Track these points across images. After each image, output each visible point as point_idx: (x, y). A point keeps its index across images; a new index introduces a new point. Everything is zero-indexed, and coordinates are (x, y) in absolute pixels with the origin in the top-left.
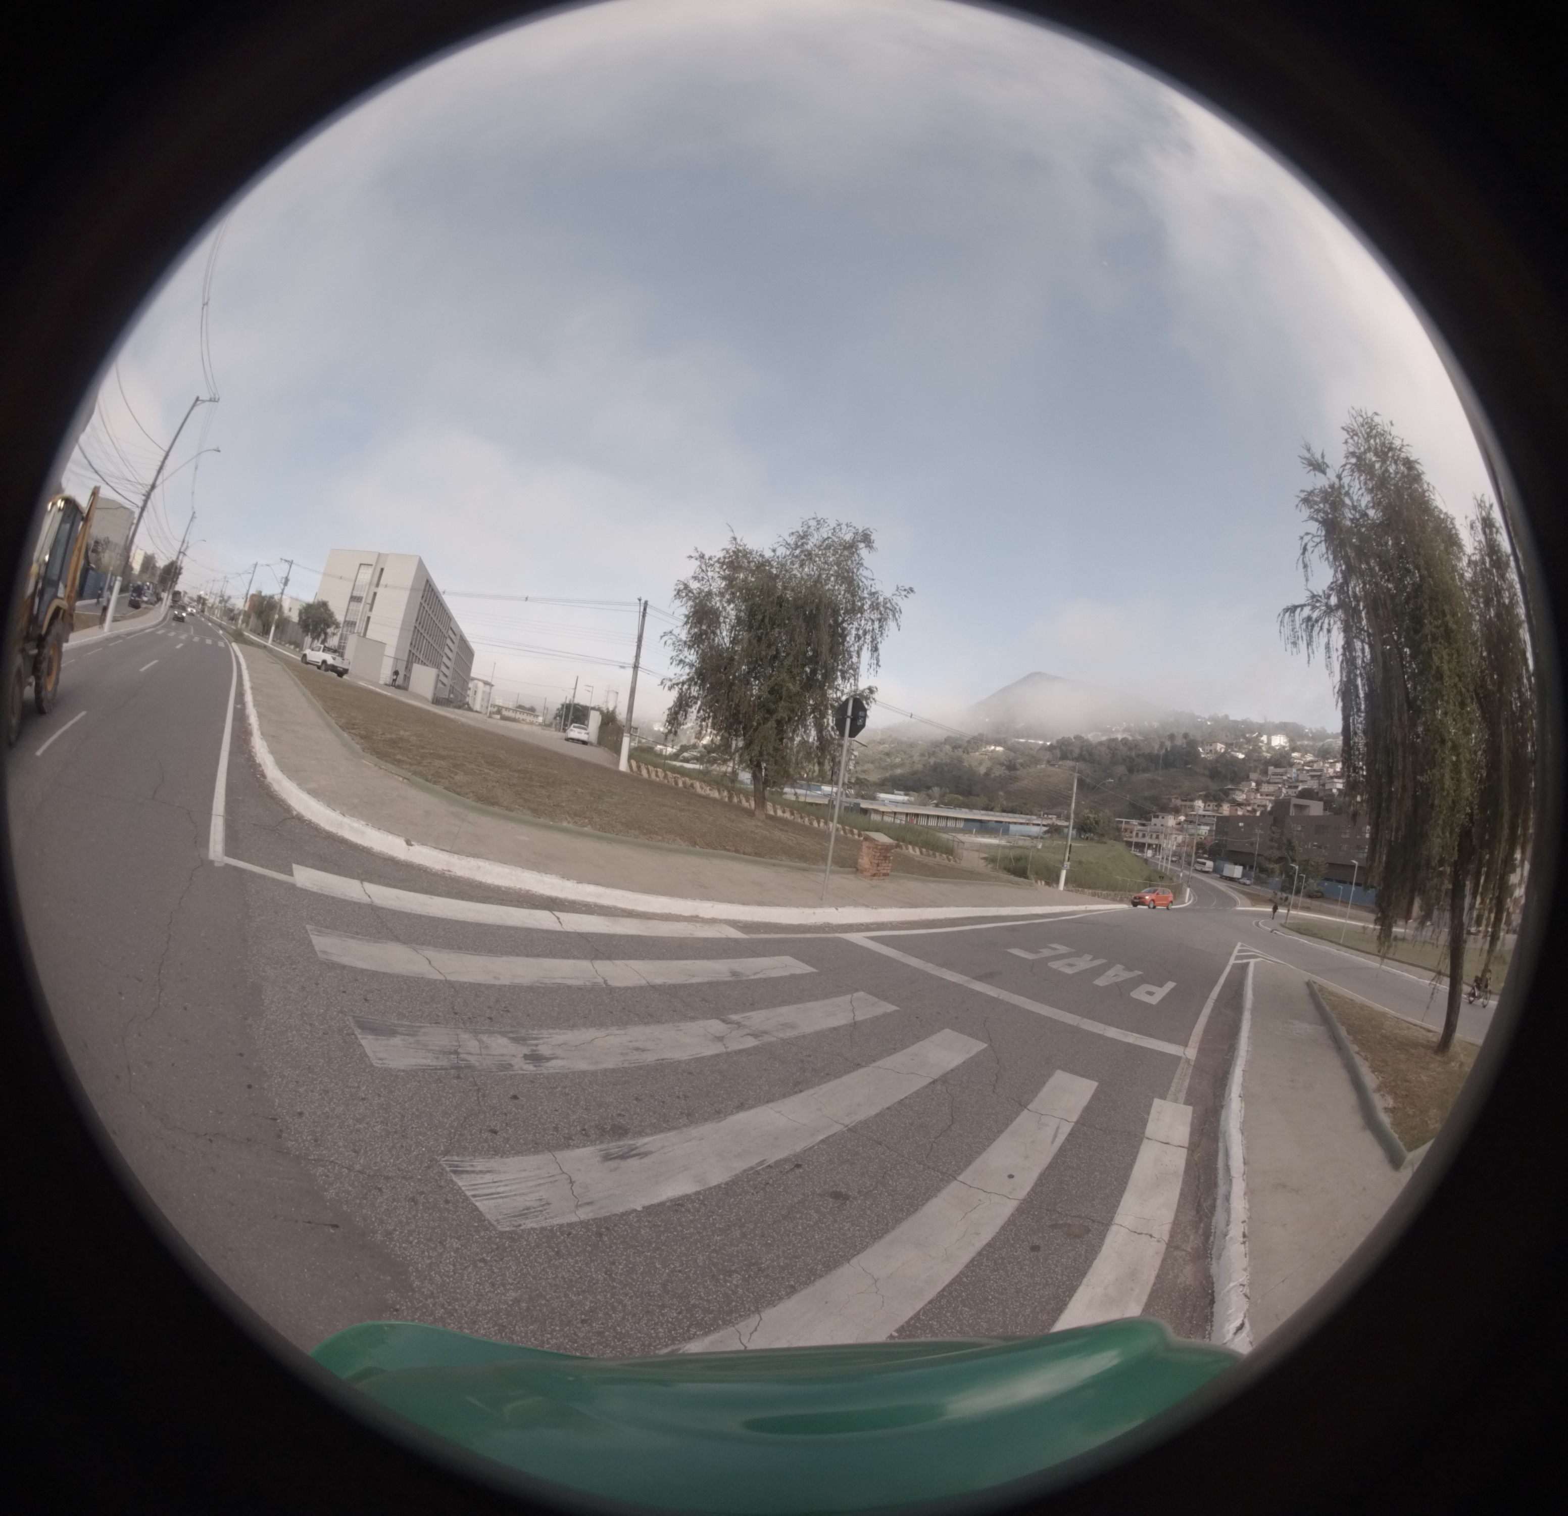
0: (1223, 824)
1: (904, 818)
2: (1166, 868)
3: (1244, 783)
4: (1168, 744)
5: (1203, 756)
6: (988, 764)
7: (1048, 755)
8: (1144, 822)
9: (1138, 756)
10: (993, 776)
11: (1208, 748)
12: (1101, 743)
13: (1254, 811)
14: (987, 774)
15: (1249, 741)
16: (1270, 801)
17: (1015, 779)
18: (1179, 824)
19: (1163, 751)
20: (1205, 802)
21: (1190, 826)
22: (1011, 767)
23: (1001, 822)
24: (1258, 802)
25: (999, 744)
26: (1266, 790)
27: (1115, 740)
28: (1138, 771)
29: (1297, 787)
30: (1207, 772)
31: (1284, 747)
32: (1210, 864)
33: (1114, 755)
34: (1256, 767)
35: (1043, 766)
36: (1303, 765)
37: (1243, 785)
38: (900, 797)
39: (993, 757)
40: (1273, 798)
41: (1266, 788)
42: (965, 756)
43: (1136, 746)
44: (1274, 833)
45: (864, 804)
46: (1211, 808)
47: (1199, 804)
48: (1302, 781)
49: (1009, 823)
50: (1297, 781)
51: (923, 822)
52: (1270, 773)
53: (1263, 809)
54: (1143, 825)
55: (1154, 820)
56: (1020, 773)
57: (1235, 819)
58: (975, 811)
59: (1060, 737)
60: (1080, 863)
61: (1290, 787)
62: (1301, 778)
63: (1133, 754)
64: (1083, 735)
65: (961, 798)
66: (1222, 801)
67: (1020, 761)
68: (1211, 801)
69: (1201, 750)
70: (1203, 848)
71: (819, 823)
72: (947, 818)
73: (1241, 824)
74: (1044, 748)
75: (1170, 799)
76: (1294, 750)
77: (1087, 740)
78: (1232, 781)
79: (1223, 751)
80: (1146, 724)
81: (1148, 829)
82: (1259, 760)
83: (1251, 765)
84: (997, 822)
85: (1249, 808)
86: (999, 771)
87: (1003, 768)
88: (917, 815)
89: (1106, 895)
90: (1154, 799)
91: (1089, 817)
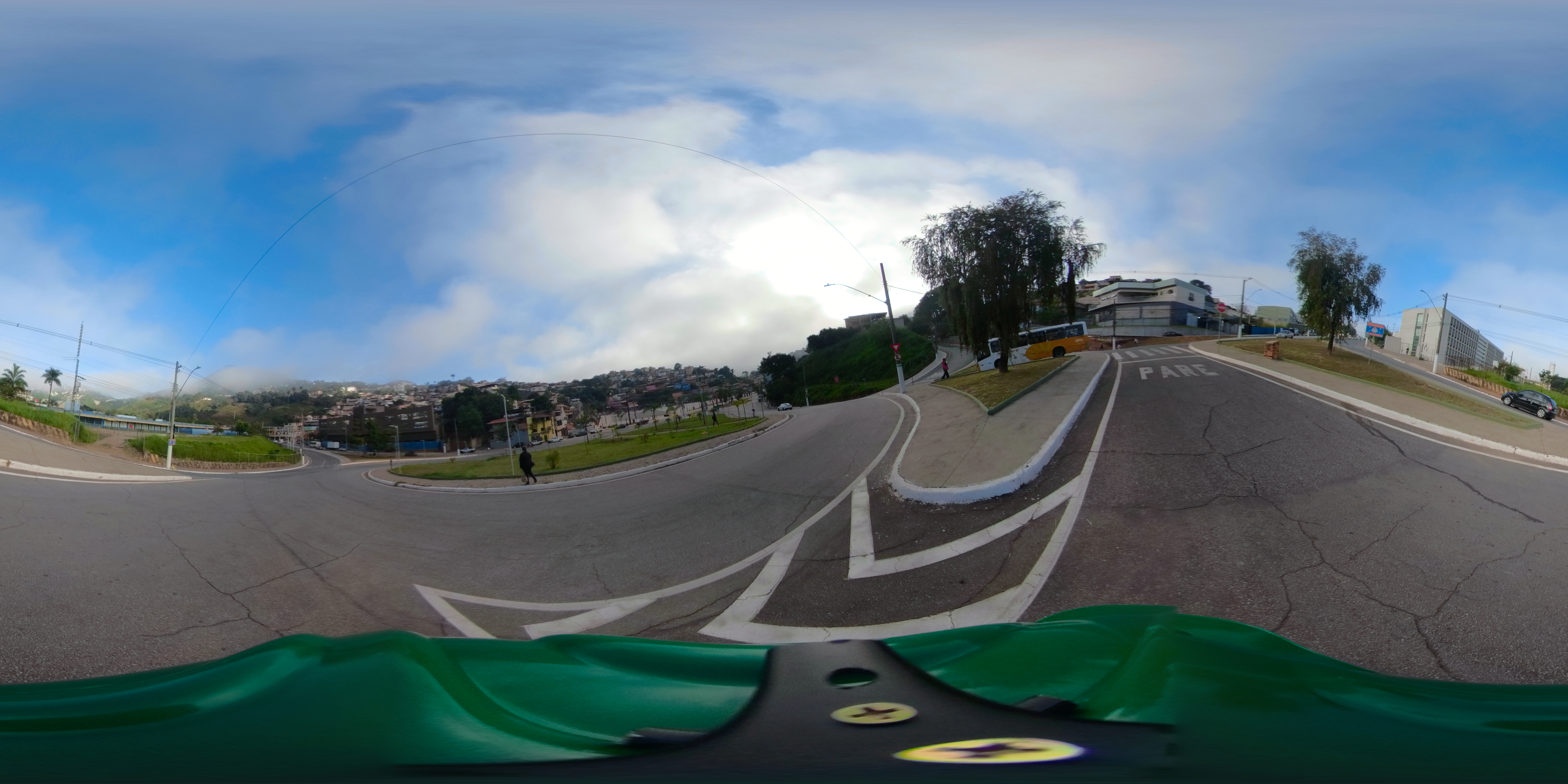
1: (126, 424)
2: (292, 447)
3: (333, 407)
4: (292, 392)
5: (311, 397)
6: (203, 406)
7: (232, 400)
8: (280, 427)
9: (277, 399)
10: (205, 410)
11: (314, 393)
12: (259, 394)
14: (202, 409)
15: (335, 390)
16: (350, 413)
18: (299, 426)
19: (290, 396)
20: (313, 416)
21: (305, 427)
22: (214, 407)
23: (191, 428)
24: (342, 414)
25: (209, 398)
27: (266, 392)
28: (277, 405)
30: (313, 403)
31: (355, 392)
32: (318, 444)
34: (340, 400)
35: (230, 406)
39: (205, 403)
41: (346, 408)
43: (276, 394)
47: (310, 418)
53: (345, 416)
55: (285, 426)
57: (330, 422)
59: (238, 392)
61: (358, 407)
62: (365, 404)
63: (274, 398)
64: (249, 391)
66: (323, 415)
67: (218, 404)
68: (316, 415)
69: (309, 394)
70: (314, 436)
73: (334, 424)
74: (229, 397)
75: (294, 416)
76: (361, 393)
77: (252, 393)
78: (327, 407)
79: (321, 394)
81: (280, 430)
82: (341, 397)
83: (336, 399)
85: (338, 416)
89: (227, 465)
90: (286, 417)
91: (241, 423)
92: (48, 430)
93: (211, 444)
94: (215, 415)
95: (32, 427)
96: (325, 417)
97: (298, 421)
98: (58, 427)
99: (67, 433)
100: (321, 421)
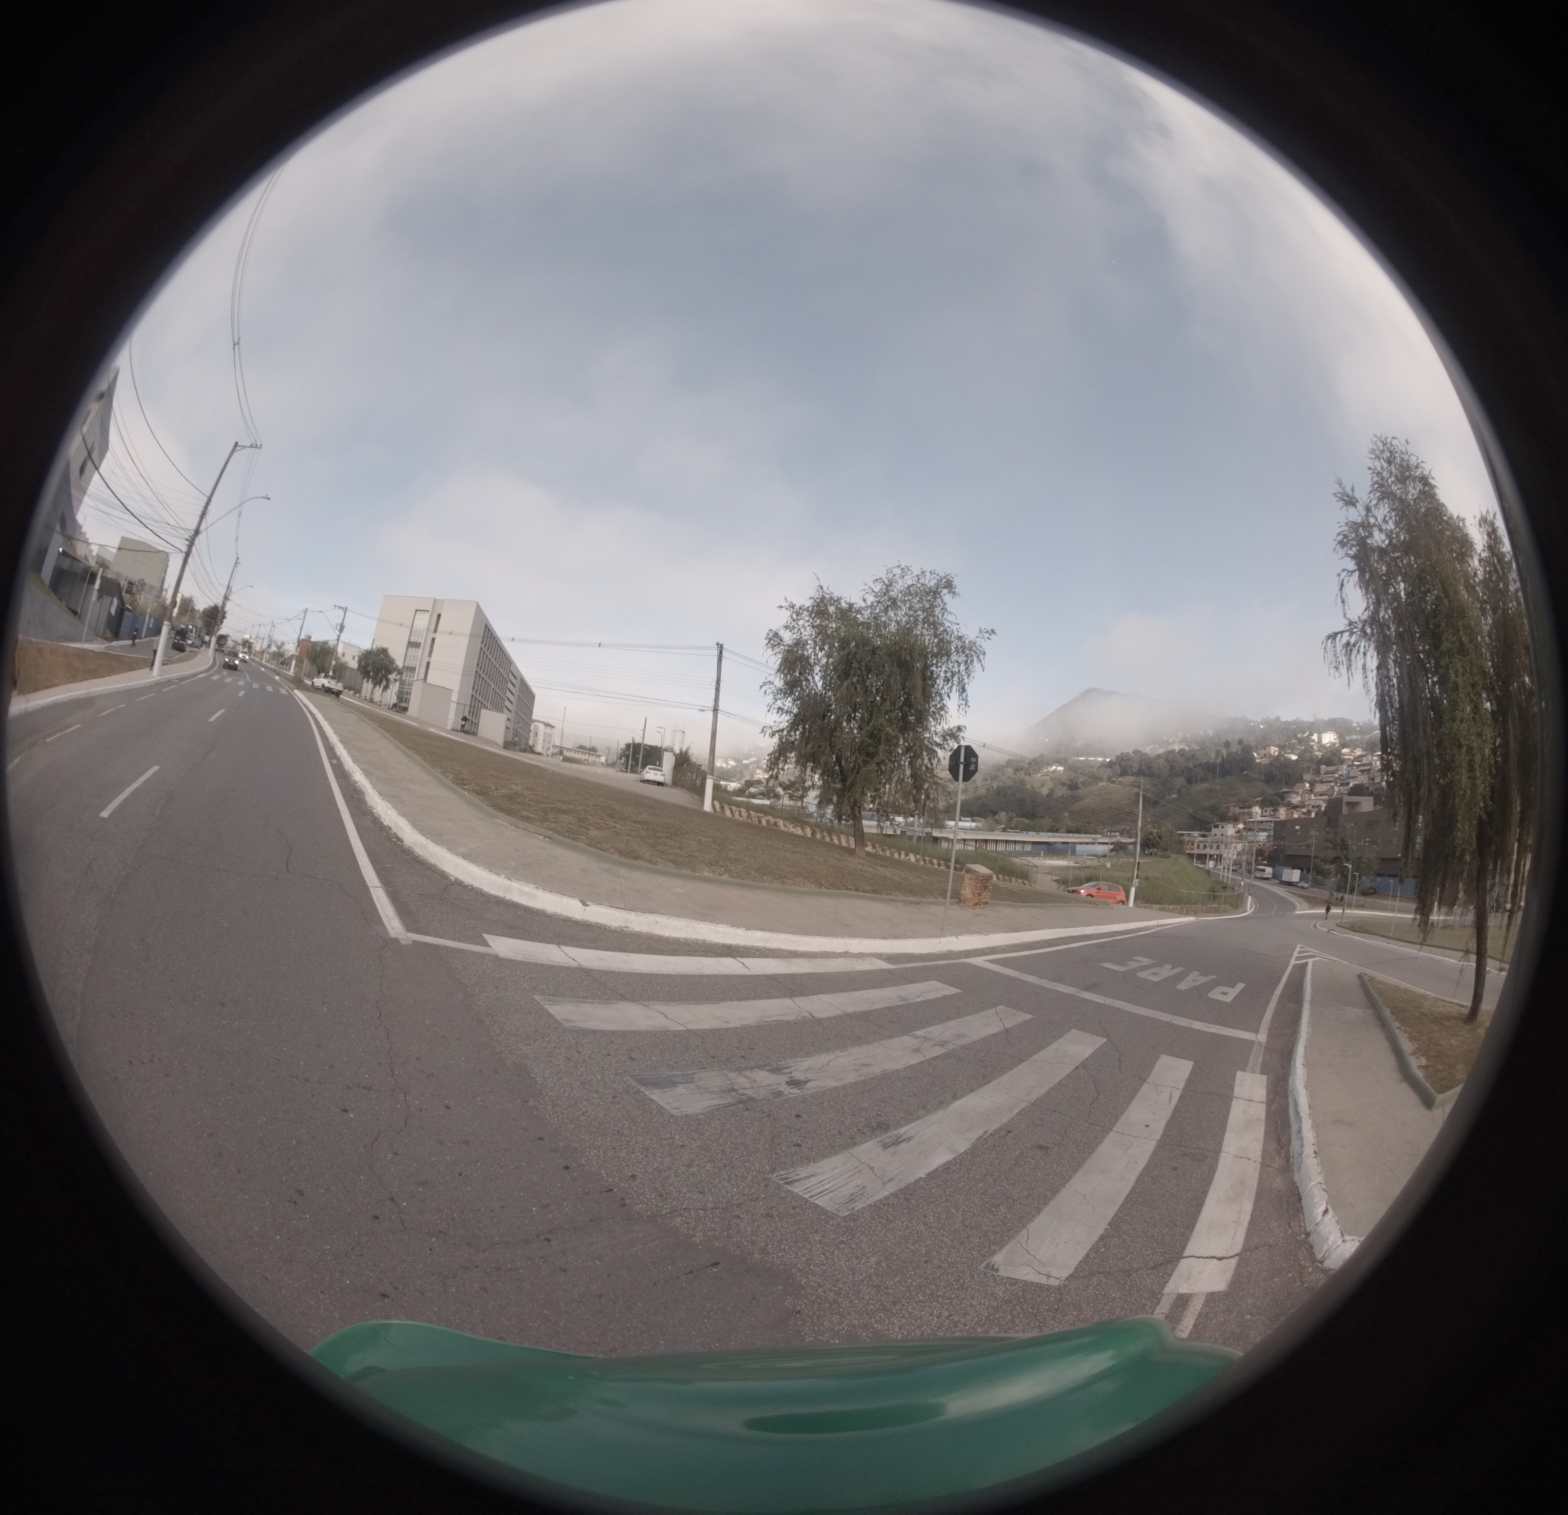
0: (1280, 829)
1: (974, 844)
3: (1298, 785)
4: (1224, 752)
5: (1258, 761)
6: (1050, 784)
7: (1108, 772)
8: (1205, 833)
9: (1195, 766)
10: (1055, 796)
11: (1263, 752)
12: (1159, 756)
13: (1309, 812)
14: (1049, 795)
15: (1300, 741)
16: (1324, 800)
17: (1077, 799)
18: (1238, 832)
19: (1220, 760)
20: (1262, 808)
21: (1249, 833)
22: (1073, 786)
23: (1067, 843)
24: (1312, 803)
25: (1060, 764)
26: (1320, 790)
27: (1172, 752)
28: (1196, 781)
29: (1348, 784)
30: (1263, 777)
31: (1334, 744)
32: (1270, 871)
33: (1172, 768)
34: (1309, 767)
35: (1104, 784)
36: (1353, 761)
37: (1298, 788)
38: (967, 824)
39: (1055, 778)
40: (1326, 797)
41: (1319, 788)
42: (1027, 778)
43: (1193, 756)
44: (1328, 833)
45: (936, 833)
46: (1268, 813)
47: (1257, 810)
48: (1353, 778)
49: (1075, 843)
50: (1349, 777)
51: (991, 847)
52: (1322, 772)
53: (1317, 809)
54: (1204, 836)
55: (1214, 831)
56: (1082, 791)
57: (1291, 822)
58: (1042, 834)
59: (1119, 753)
60: (1147, 879)
61: (1342, 785)
62: (1352, 774)
63: (1191, 765)
64: (1141, 749)
65: (1026, 821)
66: (1278, 805)
67: (1081, 780)
68: (1268, 806)
69: (1255, 754)
70: (1262, 855)
71: (900, 855)
72: (1015, 842)
73: (1297, 827)
74: (1104, 765)
75: (1229, 808)
76: (1343, 746)
77: (1146, 754)
78: (1287, 784)
79: (1276, 754)
80: (1202, 732)
81: (1209, 839)
82: (1311, 760)
83: (1304, 766)
84: (1063, 843)
85: (1304, 810)
86: (1061, 792)
87: (1066, 787)
88: (986, 841)
90: (1214, 809)
91: (1151, 833)
94: (1079, 805)
96: (1282, 812)
100: (1276, 820)
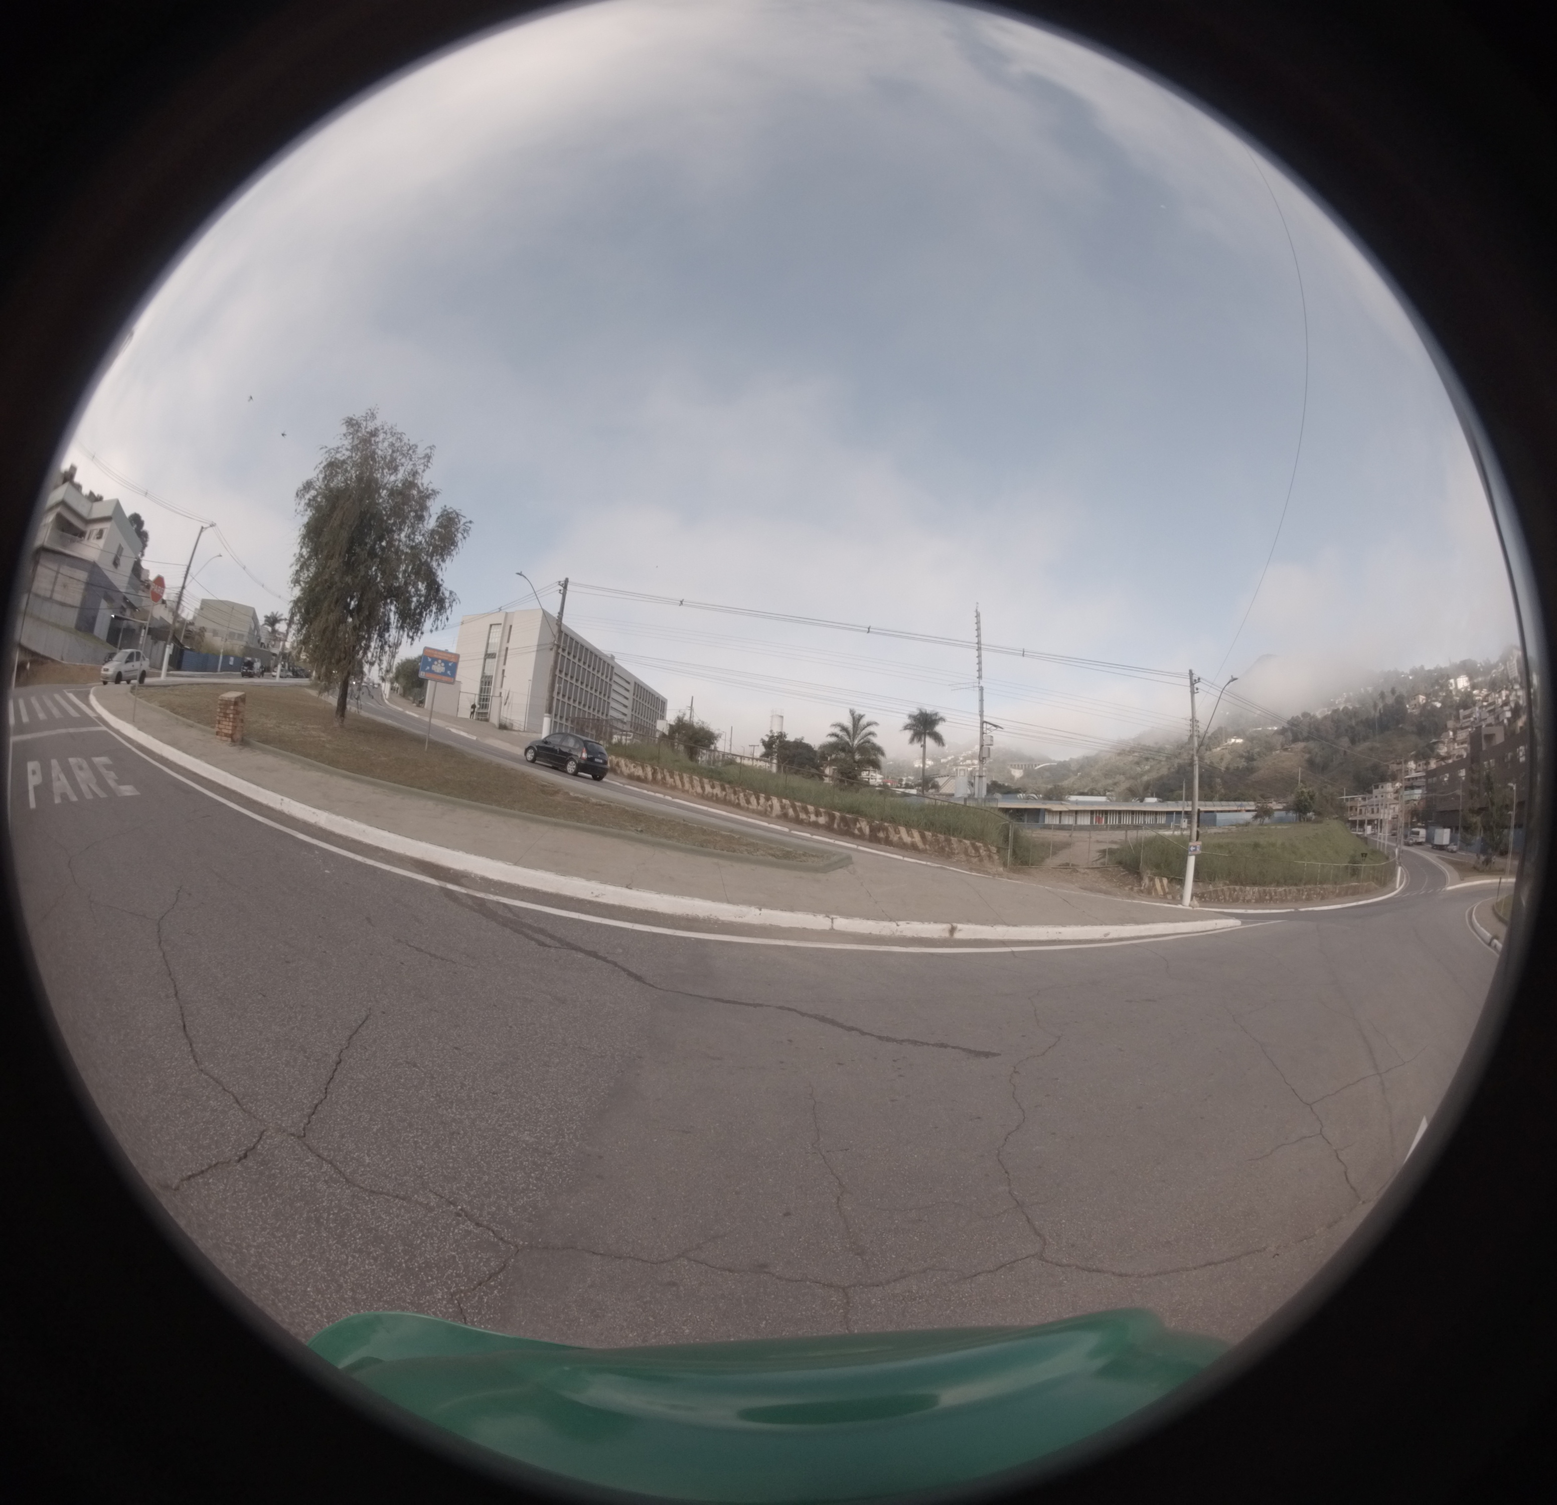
0: (1432, 783)
1: (1088, 816)
3: (1443, 734)
4: (1380, 704)
5: (1409, 712)
6: (1228, 757)
7: (1281, 738)
8: (1367, 796)
9: (1358, 724)
10: (1233, 769)
11: (1413, 702)
12: (1326, 718)
14: (1227, 768)
15: (1442, 687)
17: (1254, 769)
18: (1397, 791)
19: (1377, 714)
20: (1415, 762)
21: (1406, 792)
22: (1250, 758)
25: (1240, 736)
27: (1336, 711)
28: (1359, 740)
30: (1415, 729)
31: (1466, 687)
32: (1421, 835)
33: (1338, 728)
34: (1450, 714)
35: (1278, 752)
36: (1482, 702)
37: (1444, 738)
39: (1233, 749)
40: (1467, 745)
41: (1460, 735)
42: (1206, 752)
43: (1355, 714)
46: (1421, 768)
47: (1411, 765)
49: (1221, 811)
50: (1481, 720)
52: (1460, 717)
53: (1461, 758)
54: (1364, 799)
55: (1375, 792)
56: (1255, 763)
59: (1290, 718)
62: (1482, 716)
63: (1354, 723)
64: (1310, 712)
66: (1430, 757)
67: (1257, 750)
68: (1420, 760)
69: (1408, 705)
70: (1417, 816)
72: (1145, 813)
73: (1446, 779)
74: (1277, 732)
75: (1387, 767)
76: (1473, 688)
77: (1314, 717)
78: (1435, 734)
79: (1424, 702)
80: (1362, 689)
81: (1367, 802)
82: (1451, 706)
83: (1447, 712)
84: (1206, 812)
86: (1238, 764)
88: (1106, 812)
89: (1283, 892)
90: (1374, 770)
91: (1302, 792)
92: (955, 846)
93: (1256, 845)
94: (1254, 777)
95: (920, 845)
96: (1433, 765)
97: (1394, 778)
98: (974, 838)
99: (994, 849)
100: (1430, 774)
